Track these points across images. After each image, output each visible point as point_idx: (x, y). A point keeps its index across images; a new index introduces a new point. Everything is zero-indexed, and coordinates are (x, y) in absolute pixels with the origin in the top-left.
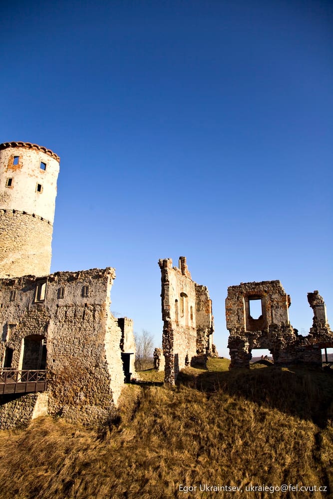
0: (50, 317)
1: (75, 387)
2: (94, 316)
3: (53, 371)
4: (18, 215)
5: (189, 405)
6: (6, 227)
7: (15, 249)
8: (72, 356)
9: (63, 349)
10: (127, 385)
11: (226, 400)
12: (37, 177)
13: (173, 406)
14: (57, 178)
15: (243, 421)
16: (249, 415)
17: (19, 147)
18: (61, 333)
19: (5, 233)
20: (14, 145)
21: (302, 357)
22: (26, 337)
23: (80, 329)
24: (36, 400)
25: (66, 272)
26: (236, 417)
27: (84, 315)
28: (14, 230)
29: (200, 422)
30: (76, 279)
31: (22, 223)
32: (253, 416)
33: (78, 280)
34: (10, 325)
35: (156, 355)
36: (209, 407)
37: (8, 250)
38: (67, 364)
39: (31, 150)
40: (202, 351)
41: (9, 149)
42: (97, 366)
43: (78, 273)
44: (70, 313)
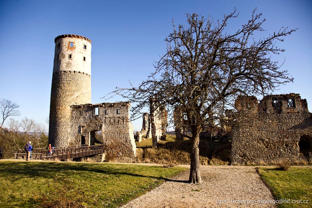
0: (102, 122)
1: (117, 151)
2: (123, 122)
3: (106, 145)
4: (77, 74)
5: (164, 154)
6: (71, 80)
7: (77, 90)
8: (114, 139)
9: (110, 136)
10: (137, 149)
11: (177, 152)
12: (83, 53)
13: (158, 155)
14: (91, 52)
15: (184, 158)
16: (186, 156)
17: (72, 37)
18: (108, 129)
19: (72, 83)
20: (70, 36)
21: (204, 135)
22: (91, 131)
23: (117, 128)
24: (102, 156)
25: (108, 103)
26: (182, 157)
27: (119, 121)
28: (76, 81)
29: (169, 160)
30: (113, 106)
31: (79, 78)
32: (187, 157)
33: (114, 107)
34: (82, 126)
35: (137, 134)
36: (171, 155)
37: (74, 91)
38: (113, 141)
39: (78, 39)
40: (164, 134)
41: (67, 38)
42: (126, 142)
43: (114, 104)
44: (112, 121)
